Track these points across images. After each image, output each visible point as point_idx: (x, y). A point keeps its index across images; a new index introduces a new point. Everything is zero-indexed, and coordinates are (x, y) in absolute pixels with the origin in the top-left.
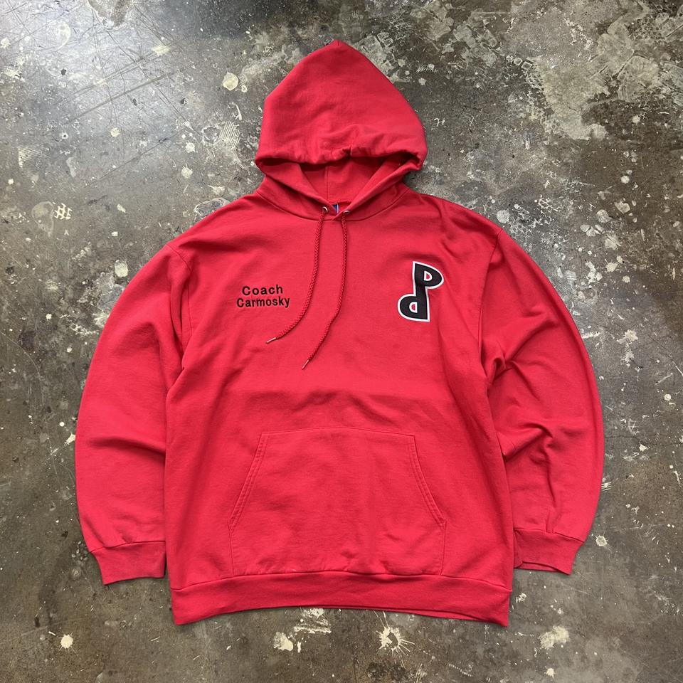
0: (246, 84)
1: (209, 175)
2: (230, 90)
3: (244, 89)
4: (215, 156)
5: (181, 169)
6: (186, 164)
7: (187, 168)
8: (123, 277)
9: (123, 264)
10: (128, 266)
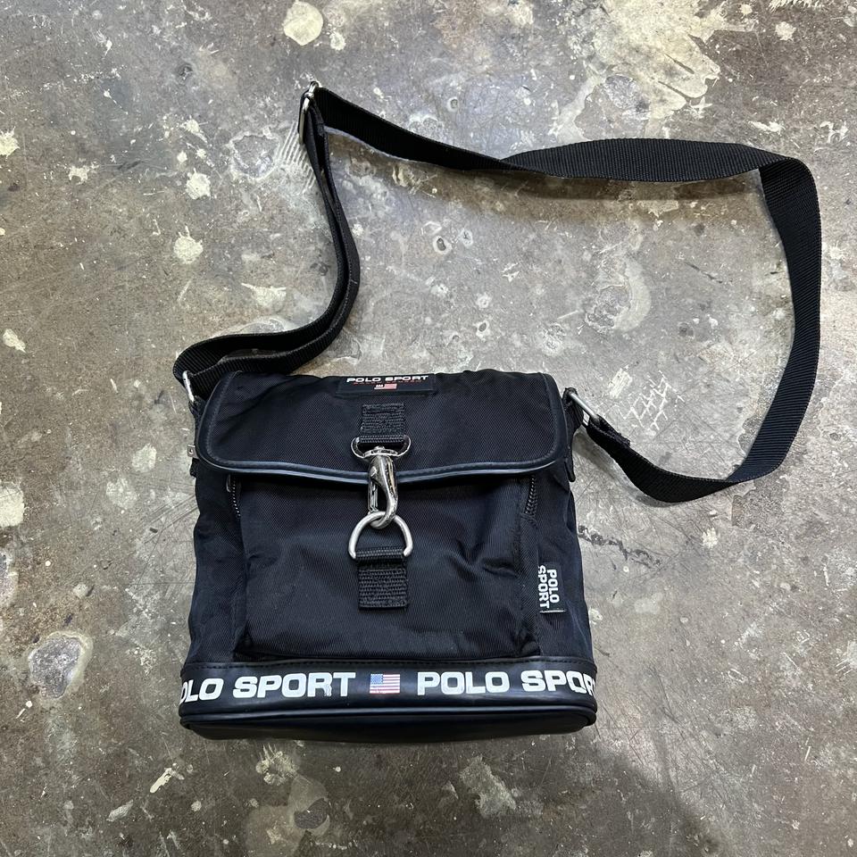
0: (342, 31)
1: (245, 257)
2: (302, 43)
3: (338, 42)
4: (261, 208)
5: (174, 241)
6: (187, 228)
7: (189, 238)
8: (10, 528)
9: (12, 492)
10: (25, 497)
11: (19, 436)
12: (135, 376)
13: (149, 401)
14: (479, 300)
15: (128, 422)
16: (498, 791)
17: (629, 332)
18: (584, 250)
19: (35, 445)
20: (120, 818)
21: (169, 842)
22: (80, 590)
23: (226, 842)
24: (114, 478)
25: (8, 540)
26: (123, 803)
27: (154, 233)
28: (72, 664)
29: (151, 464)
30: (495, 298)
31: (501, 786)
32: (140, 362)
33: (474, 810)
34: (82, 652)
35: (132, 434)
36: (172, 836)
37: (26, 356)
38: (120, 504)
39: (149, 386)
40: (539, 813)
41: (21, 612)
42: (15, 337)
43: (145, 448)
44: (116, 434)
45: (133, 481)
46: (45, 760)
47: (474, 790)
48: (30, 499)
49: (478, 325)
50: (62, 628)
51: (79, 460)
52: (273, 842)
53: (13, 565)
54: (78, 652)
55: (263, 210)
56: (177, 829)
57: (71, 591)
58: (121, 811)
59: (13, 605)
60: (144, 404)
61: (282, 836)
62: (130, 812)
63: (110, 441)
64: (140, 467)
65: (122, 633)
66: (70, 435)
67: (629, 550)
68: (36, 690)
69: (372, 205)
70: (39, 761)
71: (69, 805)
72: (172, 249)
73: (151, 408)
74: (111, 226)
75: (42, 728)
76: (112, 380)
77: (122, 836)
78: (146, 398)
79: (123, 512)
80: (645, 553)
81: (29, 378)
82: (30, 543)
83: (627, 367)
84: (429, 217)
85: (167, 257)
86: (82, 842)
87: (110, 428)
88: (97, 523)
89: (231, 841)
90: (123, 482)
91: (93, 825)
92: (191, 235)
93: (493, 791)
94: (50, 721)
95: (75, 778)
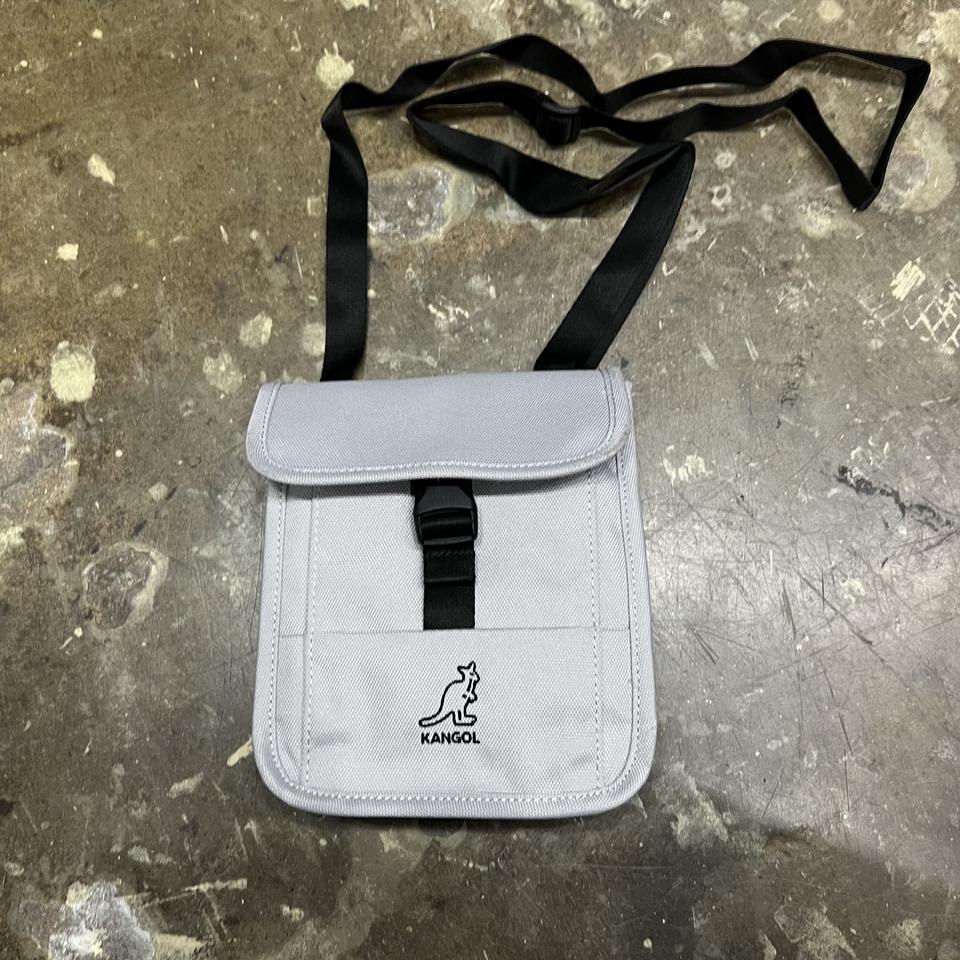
4: (433, 25)
5: (318, 58)
6: (335, 45)
7: (337, 56)
8: (75, 404)
9: (82, 358)
10: (97, 366)
11: (97, 289)
12: (253, 225)
13: (268, 257)
14: (719, 157)
15: (239, 283)
16: (704, 813)
17: (924, 214)
18: (867, 104)
19: (116, 301)
20: (184, 795)
21: (248, 834)
22: (157, 492)
23: (323, 842)
24: (214, 352)
25: (70, 419)
26: (190, 775)
27: (293, 48)
28: (140, 586)
29: (264, 339)
30: (740, 156)
31: (709, 807)
32: (261, 207)
33: (669, 836)
34: (154, 571)
35: (242, 298)
36: (252, 826)
37: (116, 189)
38: (221, 387)
39: (269, 240)
40: (758, 849)
41: (79, 512)
42: (104, 166)
43: (259, 317)
44: (223, 297)
45: (238, 359)
46: (94, 708)
47: (670, 808)
48: (103, 369)
49: (716, 190)
50: (131, 537)
51: (172, 326)
52: (387, 849)
53: (74, 451)
54: (148, 571)
55: (437, 26)
56: (259, 818)
57: (147, 491)
58: (188, 785)
59: (68, 503)
60: (261, 262)
61: (400, 844)
62: (199, 787)
63: (213, 305)
64: (250, 341)
65: (207, 552)
66: (162, 293)
67: (907, 505)
68: (89, 616)
69: (582, 30)
70: (85, 707)
71: (119, 770)
72: (314, 69)
73: (270, 267)
74: (237, 37)
75: (93, 665)
76: (222, 228)
77: (185, 818)
78: (265, 254)
79: (222, 396)
80: (930, 510)
81: (116, 217)
82: (98, 424)
83: (918, 260)
84: (657, 47)
85: (306, 79)
86: (132, 820)
87: (214, 288)
88: (187, 408)
89: (329, 841)
90: (226, 358)
91: (148, 799)
92: (340, 53)
93: (696, 811)
94: (104, 657)
95: (130, 734)
